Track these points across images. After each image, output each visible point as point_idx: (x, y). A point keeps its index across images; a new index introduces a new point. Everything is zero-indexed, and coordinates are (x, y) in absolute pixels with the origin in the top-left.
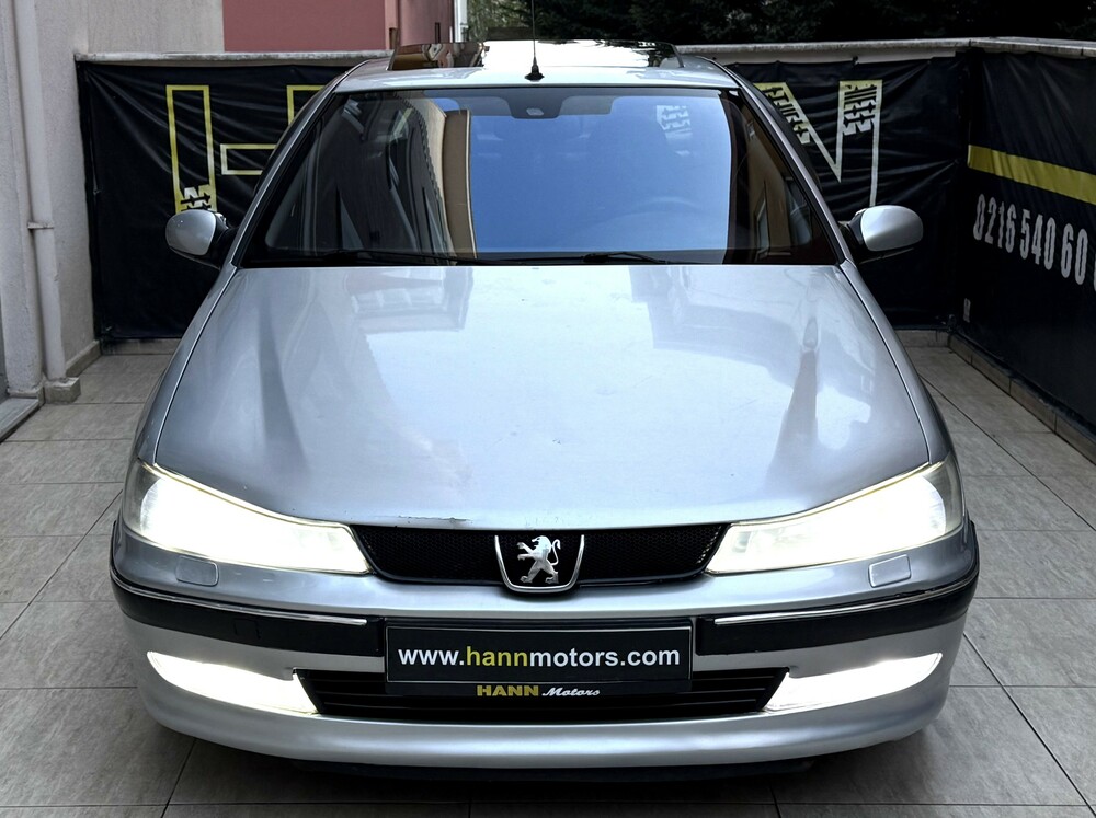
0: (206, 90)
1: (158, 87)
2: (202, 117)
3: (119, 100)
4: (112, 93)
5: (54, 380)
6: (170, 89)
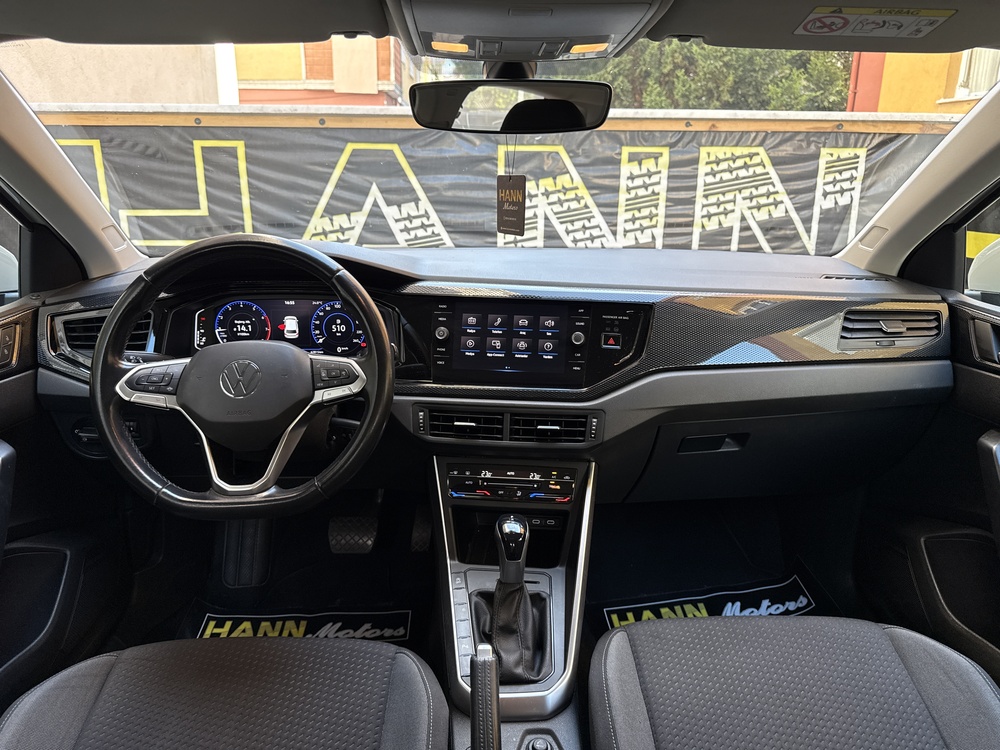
0: (96, 144)
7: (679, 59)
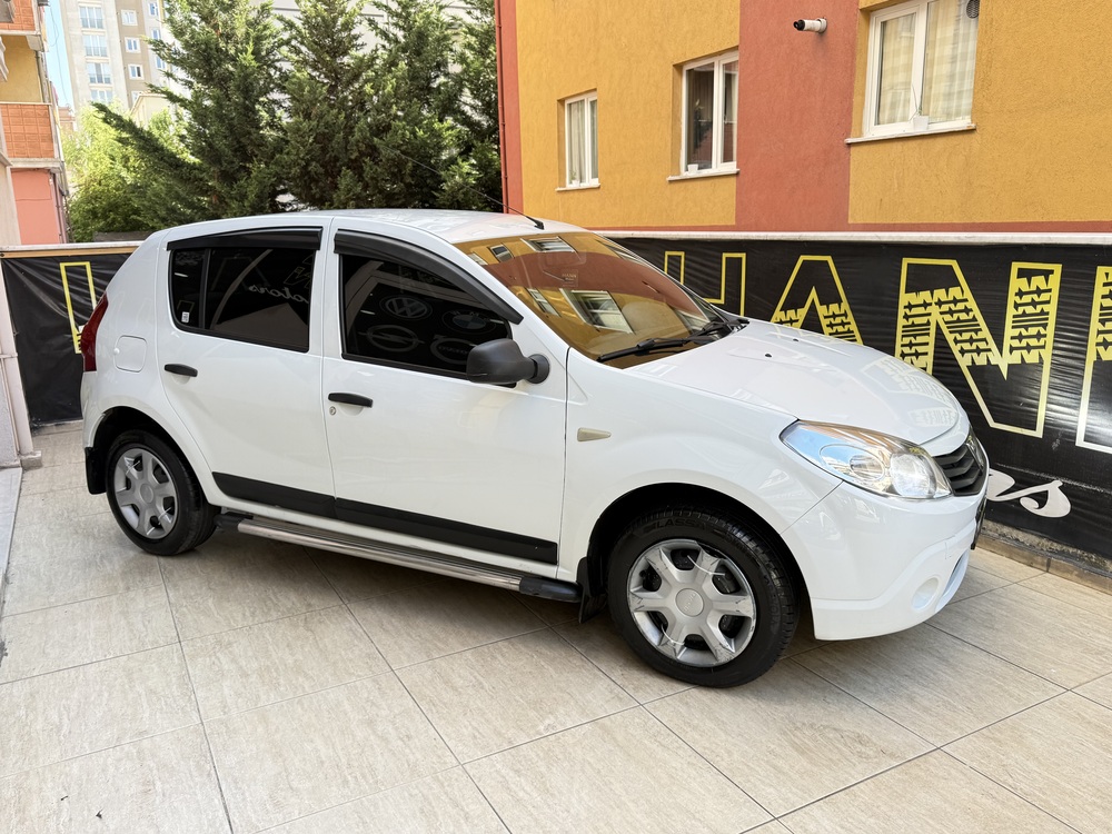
0: (87, 264)
1: (54, 264)
2: (87, 282)
3: (27, 275)
4: (22, 271)
5: (27, 454)
6: (62, 265)
7: (363, 147)
